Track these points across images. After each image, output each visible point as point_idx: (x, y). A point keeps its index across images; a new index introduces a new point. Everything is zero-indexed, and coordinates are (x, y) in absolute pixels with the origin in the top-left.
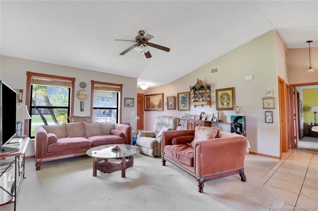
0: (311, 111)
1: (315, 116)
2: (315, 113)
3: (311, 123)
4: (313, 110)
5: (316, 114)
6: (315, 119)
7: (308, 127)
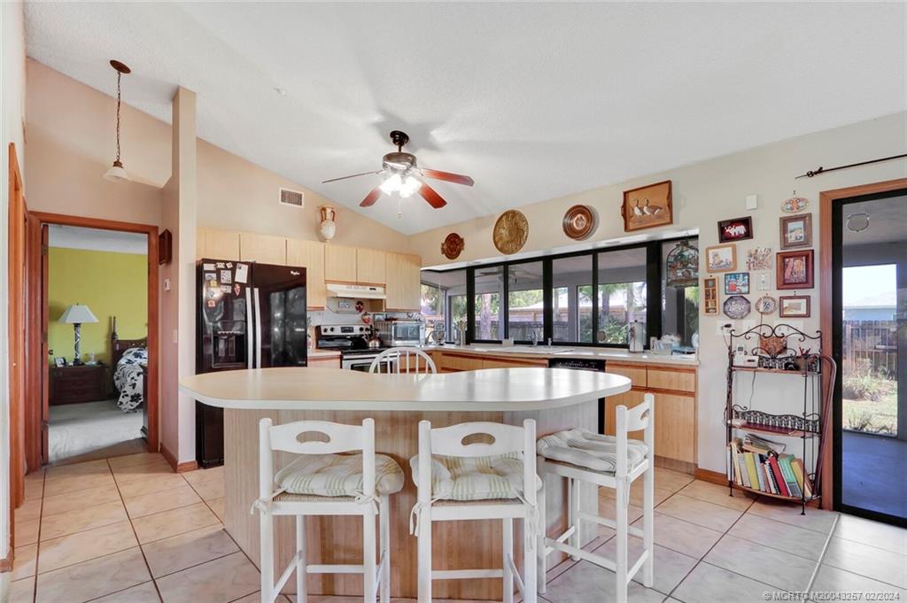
0: (67, 321)
1: (77, 338)
2: (77, 325)
3: (65, 360)
4: (71, 318)
5: (80, 329)
6: (76, 347)
7: (55, 374)
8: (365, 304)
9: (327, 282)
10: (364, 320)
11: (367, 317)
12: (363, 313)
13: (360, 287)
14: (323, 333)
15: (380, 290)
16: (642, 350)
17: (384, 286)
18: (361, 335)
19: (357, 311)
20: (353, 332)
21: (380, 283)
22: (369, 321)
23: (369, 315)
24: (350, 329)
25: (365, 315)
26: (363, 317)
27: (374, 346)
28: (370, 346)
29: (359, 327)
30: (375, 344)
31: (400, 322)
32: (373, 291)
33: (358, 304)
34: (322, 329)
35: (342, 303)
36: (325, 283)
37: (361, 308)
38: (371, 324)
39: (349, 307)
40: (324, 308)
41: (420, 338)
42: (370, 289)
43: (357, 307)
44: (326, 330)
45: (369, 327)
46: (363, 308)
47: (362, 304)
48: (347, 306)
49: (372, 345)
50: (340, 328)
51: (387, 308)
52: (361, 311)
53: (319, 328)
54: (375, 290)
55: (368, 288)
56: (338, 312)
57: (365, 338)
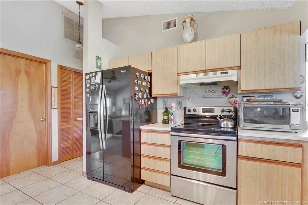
8: (232, 88)
9: (179, 74)
10: (230, 102)
11: (233, 99)
12: (230, 95)
13: (210, 73)
14: (187, 113)
17: (239, 68)
18: (217, 116)
19: (222, 95)
20: (214, 113)
21: (232, 66)
22: (235, 103)
23: (236, 97)
24: (212, 111)
25: (232, 97)
26: (228, 100)
27: (226, 126)
28: (223, 126)
29: (221, 108)
30: (227, 125)
31: (254, 103)
32: (224, 75)
33: (223, 89)
34: (187, 109)
35: (208, 90)
36: (178, 75)
37: (227, 91)
38: (237, 106)
39: (215, 92)
40: (177, 94)
41: (291, 122)
42: (221, 73)
43: (223, 91)
44: (189, 111)
45: (232, 109)
46: (229, 92)
47: (227, 88)
48: (213, 91)
49: (224, 124)
50: (203, 109)
51: (242, 89)
52: (227, 94)
53: (185, 108)
54: (227, 73)
55: (218, 73)
56: (204, 97)
57: (221, 118)
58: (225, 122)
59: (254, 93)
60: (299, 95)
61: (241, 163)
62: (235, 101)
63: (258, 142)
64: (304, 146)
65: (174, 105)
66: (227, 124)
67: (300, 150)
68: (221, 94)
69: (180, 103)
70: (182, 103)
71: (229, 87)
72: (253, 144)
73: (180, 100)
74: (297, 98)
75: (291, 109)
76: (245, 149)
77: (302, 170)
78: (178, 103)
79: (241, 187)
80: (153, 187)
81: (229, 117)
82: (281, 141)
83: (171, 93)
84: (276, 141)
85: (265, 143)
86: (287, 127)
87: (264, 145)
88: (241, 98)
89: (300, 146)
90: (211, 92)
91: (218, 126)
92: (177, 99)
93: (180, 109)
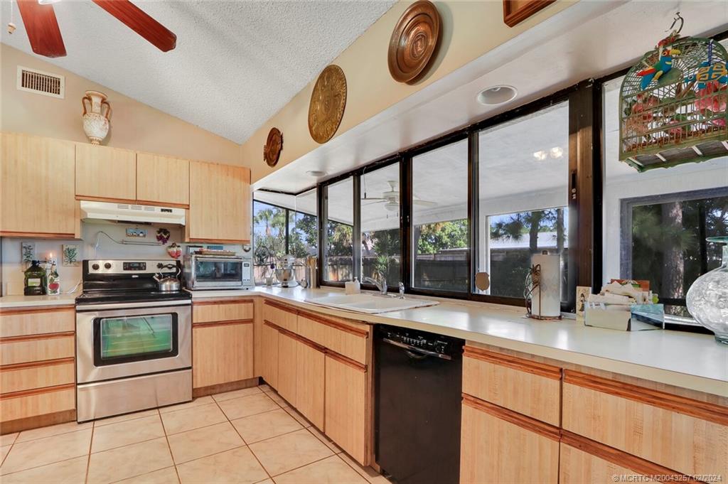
8: (172, 232)
9: (79, 198)
10: (170, 254)
11: (175, 250)
12: (169, 243)
13: (143, 207)
14: (91, 271)
15: (181, 212)
16: (558, 313)
17: (187, 207)
18: (154, 274)
19: (157, 242)
20: (145, 269)
21: (178, 203)
22: (178, 254)
23: (179, 246)
24: (141, 266)
25: (172, 246)
26: (167, 249)
27: (169, 289)
28: (164, 289)
29: (157, 262)
30: (171, 286)
31: (207, 256)
32: (166, 213)
33: (159, 232)
34: (91, 264)
35: (132, 231)
36: (77, 200)
37: (165, 237)
38: (181, 259)
39: (144, 236)
40: (74, 234)
41: (243, 278)
42: (162, 210)
43: (159, 235)
44: (96, 267)
45: (174, 263)
46: (168, 238)
47: (165, 232)
48: (141, 235)
49: (166, 287)
50: (124, 263)
51: (191, 237)
52: (165, 241)
53: (85, 263)
54: (171, 211)
55: (158, 209)
56: (123, 242)
57: (160, 278)
58: (168, 283)
59: (202, 243)
60: (247, 249)
61: (196, 332)
62: (177, 251)
63: (215, 303)
64: (255, 300)
65: (52, 256)
66: (169, 286)
67: (251, 305)
68: (156, 240)
69: (69, 251)
70: (75, 252)
71: (168, 230)
72: (210, 306)
73: (71, 247)
74: (246, 251)
75: (243, 263)
76: (201, 314)
77: (254, 325)
78: (63, 252)
79: (196, 364)
80: (20, 432)
81: (172, 276)
82: (237, 299)
83: (58, 232)
84: (232, 299)
85: (222, 302)
86: (239, 283)
87: (221, 305)
88: (185, 248)
89: (251, 301)
90: (138, 235)
91: (158, 289)
92: (62, 243)
93: (69, 264)
